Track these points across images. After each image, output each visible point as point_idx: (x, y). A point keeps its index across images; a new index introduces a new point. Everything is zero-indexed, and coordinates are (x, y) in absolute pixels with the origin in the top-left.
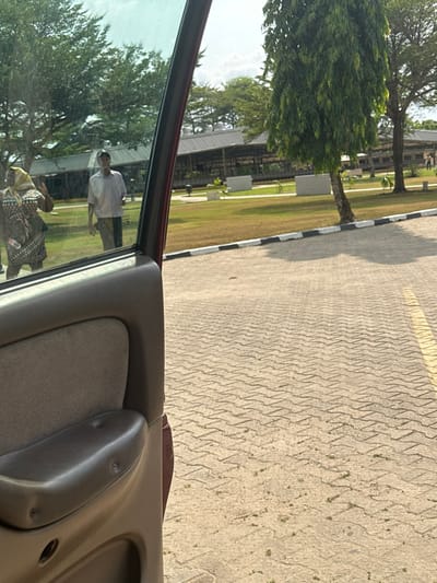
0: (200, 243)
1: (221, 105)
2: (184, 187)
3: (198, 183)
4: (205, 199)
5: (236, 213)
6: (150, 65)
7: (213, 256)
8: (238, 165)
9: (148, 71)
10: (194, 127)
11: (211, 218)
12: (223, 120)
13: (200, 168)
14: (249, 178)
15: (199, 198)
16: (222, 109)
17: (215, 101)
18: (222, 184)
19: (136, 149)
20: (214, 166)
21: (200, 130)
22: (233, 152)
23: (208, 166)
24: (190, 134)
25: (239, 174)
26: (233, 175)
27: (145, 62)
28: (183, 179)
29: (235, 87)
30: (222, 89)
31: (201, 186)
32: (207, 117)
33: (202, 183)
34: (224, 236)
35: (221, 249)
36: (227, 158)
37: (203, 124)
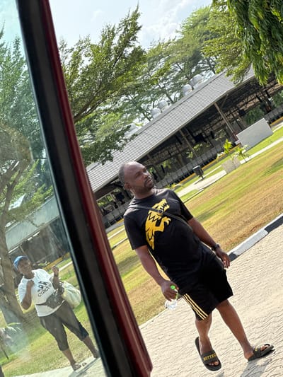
0: (241, 232)
1: (188, 55)
2: (192, 172)
3: (205, 159)
4: (223, 173)
5: (269, 172)
6: (83, 58)
7: (263, 243)
8: (242, 113)
9: (84, 65)
10: (168, 96)
11: (240, 195)
12: (199, 71)
13: (199, 139)
14: (263, 122)
15: (214, 175)
16: (190, 59)
17: (178, 55)
18: (234, 145)
19: (111, 159)
20: (215, 128)
21: (178, 95)
22: (229, 101)
23: (208, 133)
24: (168, 107)
25: (249, 123)
26: (242, 128)
27: (77, 58)
28: (186, 161)
29: (193, 27)
30: (179, 36)
31: (211, 160)
32: (178, 77)
33: (210, 156)
34: (266, 210)
35: (269, 229)
36: (225, 111)
37: (178, 87)
